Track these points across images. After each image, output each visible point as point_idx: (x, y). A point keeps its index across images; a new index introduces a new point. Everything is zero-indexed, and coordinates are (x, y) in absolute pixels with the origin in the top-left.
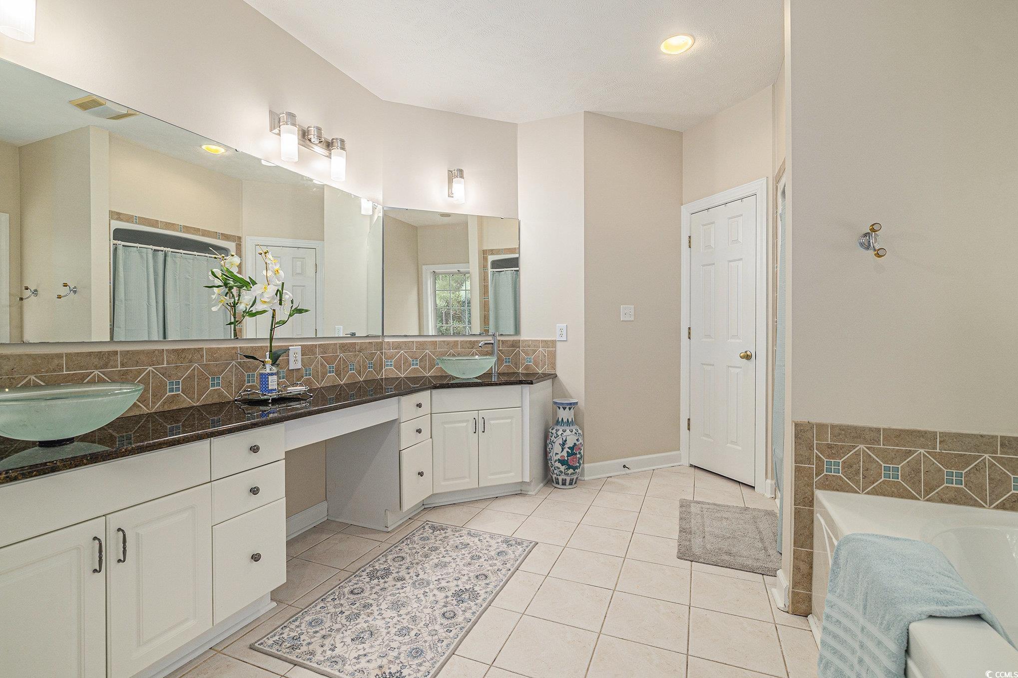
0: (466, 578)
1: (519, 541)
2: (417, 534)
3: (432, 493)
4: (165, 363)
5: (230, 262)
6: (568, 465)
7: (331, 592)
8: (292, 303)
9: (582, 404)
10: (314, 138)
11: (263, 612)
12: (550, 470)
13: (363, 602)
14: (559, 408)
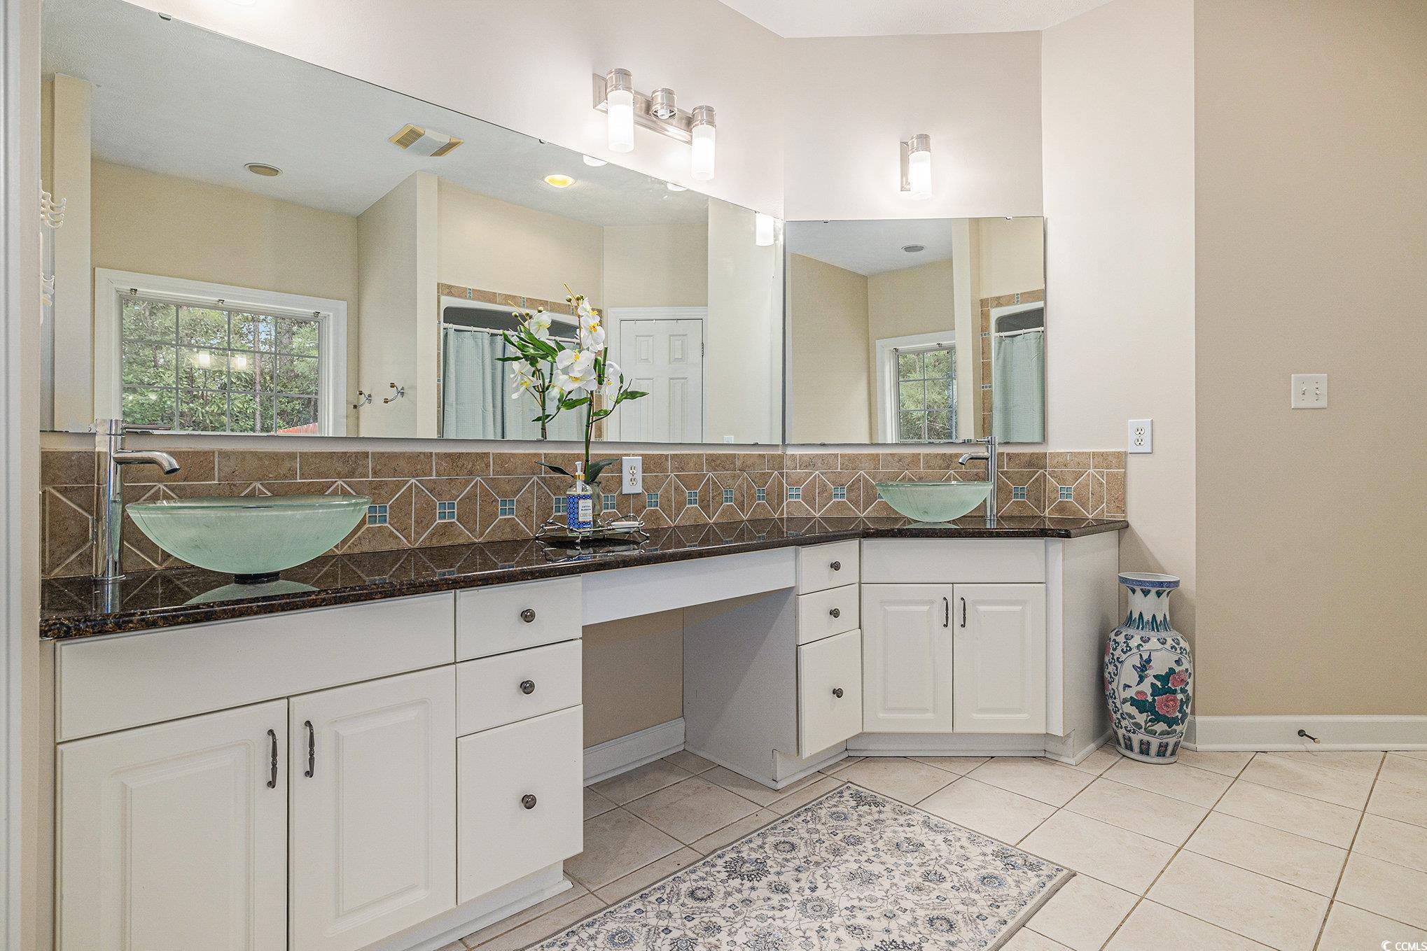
0: (908, 917)
1: (1031, 859)
2: (826, 805)
3: (860, 731)
4: (434, 473)
5: (538, 323)
6: (1154, 712)
7: (659, 884)
8: (622, 382)
9: (1189, 585)
10: (662, 108)
11: (548, 895)
12: (1111, 719)
13: (706, 920)
14: (1134, 591)
